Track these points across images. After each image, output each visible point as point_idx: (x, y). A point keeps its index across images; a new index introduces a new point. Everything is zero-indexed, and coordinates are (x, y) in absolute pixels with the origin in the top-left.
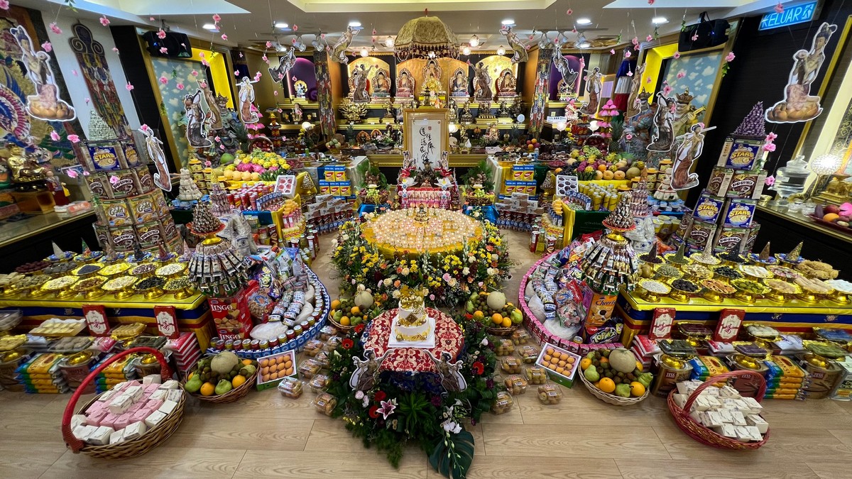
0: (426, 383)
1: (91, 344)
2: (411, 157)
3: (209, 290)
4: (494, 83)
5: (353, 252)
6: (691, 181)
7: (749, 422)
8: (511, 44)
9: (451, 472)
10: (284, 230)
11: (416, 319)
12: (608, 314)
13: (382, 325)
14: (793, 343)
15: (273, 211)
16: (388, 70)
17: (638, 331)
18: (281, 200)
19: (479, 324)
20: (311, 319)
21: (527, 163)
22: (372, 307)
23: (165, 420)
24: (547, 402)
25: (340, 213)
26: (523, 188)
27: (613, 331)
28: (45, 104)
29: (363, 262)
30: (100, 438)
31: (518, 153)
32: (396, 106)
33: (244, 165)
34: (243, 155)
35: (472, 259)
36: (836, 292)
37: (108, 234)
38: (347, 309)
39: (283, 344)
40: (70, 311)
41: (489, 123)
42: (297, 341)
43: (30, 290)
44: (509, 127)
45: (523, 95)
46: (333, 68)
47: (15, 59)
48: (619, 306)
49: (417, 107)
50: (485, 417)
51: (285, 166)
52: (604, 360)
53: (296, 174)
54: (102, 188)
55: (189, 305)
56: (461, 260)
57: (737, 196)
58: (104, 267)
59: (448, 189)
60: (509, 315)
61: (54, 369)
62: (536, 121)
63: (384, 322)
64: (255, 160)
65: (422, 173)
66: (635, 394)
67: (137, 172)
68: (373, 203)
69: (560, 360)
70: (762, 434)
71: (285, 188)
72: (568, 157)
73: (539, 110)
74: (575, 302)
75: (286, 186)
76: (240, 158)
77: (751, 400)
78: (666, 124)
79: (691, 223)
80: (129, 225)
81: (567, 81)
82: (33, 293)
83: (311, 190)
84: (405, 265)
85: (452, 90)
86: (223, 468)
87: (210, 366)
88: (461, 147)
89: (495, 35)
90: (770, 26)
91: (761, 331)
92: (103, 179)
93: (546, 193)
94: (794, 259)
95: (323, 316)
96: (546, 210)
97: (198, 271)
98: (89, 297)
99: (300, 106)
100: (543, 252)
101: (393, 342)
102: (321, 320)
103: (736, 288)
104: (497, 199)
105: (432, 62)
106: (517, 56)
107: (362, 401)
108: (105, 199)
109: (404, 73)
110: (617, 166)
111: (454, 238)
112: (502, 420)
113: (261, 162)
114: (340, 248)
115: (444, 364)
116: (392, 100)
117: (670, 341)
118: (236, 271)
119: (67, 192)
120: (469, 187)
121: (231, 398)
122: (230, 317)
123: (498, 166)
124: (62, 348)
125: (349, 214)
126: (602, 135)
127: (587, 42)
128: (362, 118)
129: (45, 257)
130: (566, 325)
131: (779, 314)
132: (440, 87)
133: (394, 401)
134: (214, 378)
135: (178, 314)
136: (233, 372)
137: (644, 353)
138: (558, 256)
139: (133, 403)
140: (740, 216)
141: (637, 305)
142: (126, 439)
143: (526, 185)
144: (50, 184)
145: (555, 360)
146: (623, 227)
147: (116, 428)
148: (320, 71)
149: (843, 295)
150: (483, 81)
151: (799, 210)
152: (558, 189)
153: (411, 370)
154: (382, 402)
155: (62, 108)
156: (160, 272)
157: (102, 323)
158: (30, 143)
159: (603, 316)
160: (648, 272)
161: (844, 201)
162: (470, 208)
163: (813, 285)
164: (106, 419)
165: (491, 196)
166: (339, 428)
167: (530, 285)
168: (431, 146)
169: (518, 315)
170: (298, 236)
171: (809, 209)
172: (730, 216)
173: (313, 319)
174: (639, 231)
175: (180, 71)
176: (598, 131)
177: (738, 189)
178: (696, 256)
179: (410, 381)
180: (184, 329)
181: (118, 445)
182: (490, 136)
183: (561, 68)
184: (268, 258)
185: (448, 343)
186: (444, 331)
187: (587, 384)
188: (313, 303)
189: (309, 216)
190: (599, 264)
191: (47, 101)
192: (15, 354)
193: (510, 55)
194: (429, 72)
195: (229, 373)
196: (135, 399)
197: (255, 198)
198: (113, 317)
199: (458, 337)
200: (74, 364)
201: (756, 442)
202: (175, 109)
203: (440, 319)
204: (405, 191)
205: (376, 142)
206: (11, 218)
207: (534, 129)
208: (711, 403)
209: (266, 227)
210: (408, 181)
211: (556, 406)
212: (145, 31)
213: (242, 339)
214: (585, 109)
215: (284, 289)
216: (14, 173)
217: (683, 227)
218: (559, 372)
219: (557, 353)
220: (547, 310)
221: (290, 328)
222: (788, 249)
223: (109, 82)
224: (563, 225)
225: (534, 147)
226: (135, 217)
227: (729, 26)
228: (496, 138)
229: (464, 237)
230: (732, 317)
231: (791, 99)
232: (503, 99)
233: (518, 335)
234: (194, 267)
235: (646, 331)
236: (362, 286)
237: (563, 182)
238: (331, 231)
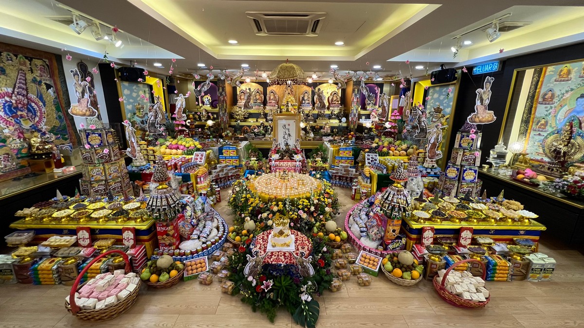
0: (290, 271)
1: (80, 252)
2: (277, 142)
3: (159, 217)
4: (327, 99)
5: (242, 198)
6: (438, 155)
7: (478, 291)
8: (336, 79)
9: (306, 324)
10: (198, 186)
11: (284, 233)
12: (397, 231)
13: (263, 238)
14: (502, 248)
15: (192, 173)
16: (262, 90)
17: (415, 241)
18: (196, 167)
19: (321, 239)
20: (217, 238)
21: (348, 146)
22: (255, 230)
23: (130, 295)
24: (363, 284)
25: (232, 176)
26: (346, 161)
27: (401, 242)
28: (80, 108)
29: (249, 203)
30: (90, 305)
31: (342, 140)
32: (266, 111)
33: (172, 145)
34: (172, 140)
35: (316, 201)
36: (523, 217)
37: (89, 186)
38: (239, 232)
39: (200, 253)
40: (65, 232)
41: (324, 123)
42: (208, 251)
43: (43, 218)
44: (337, 125)
45: (345, 106)
46: (228, 89)
47: (43, 82)
48: (403, 227)
49: (280, 112)
50: (325, 293)
51: (199, 146)
52: (395, 259)
53: (205, 151)
54: (90, 157)
55: (144, 227)
56: (309, 202)
57: (467, 164)
58: (90, 205)
59: (300, 161)
60: (339, 234)
61: (55, 267)
62: (353, 122)
63: (263, 237)
64: (180, 143)
65: (284, 151)
66: (414, 278)
67: (112, 148)
68: (254, 169)
69: (370, 260)
70: (486, 298)
71: (199, 160)
72: (373, 143)
73: (355, 115)
74: (378, 225)
75: (200, 158)
76: (170, 141)
77: (479, 278)
78: (423, 124)
79: (444, 181)
80: (102, 180)
81: (368, 100)
82: (44, 220)
83: (214, 161)
84: (275, 205)
85: (301, 103)
86: (165, 325)
87: (156, 264)
88: (308, 136)
89: (326, 73)
90: (478, 73)
91: (483, 240)
92: (92, 152)
93: (360, 164)
94: (500, 200)
95: (224, 236)
96: (360, 174)
97: (153, 204)
98: (80, 222)
99: (206, 111)
100: (359, 200)
101: (270, 248)
102: (223, 239)
103: (467, 215)
104: (331, 167)
105: (289, 86)
106: (340, 85)
107: (252, 282)
108: (90, 164)
109: (272, 92)
110: (401, 148)
111: (304, 189)
112: (336, 295)
113: (184, 143)
114: (234, 196)
115: (301, 259)
116: (264, 108)
117: (432, 246)
118: (176, 206)
119: (63, 160)
120: (313, 160)
121: (169, 284)
122: (168, 235)
123: (331, 148)
124: (63, 254)
125: (238, 177)
126: (392, 130)
127: (381, 77)
128: (245, 118)
129: (51, 199)
130: (373, 240)
131: (493, 230)
132: (294, 101)
133: (271, 281)
134: (159, 271)
135: (137, 232)
136: (170, 268)
137: (419, 254)
138: (368, 201)
139: (109, 285)
140: (470, 176)
141: (413, 225)
142: (106, 306)
143: (348, 159)
144: (54, 154)
145: (367, 260)
146: (401, 179)
147: (99, 300)
148: (221, 90)
149: (527, 219)
150: (321, 98)
151: (505, 174)
152: (367, 161)
153: (281, 263)
154: (264, 282)
155: (90, 111)
156: (125, 207)
157: (87, 239)
158: (43, 130)
159: (394, 233)
160: (418, 206)
161: (527, 167)
162: (314, 172)
163: (510, 213)
164: (93, 294)
165: (327, 165)
166: (236, 301)
167: (351, 217)
168: (289, 135)
169: (344, 234)
170: (206, 189)
171: (509, 172)
172: (464, 176)
173: (218, 238)
174: (414, 185)
175: (135, 89)
176: (390, 128)
177: (467, 160)
178: (446, 198)
179: (281, 270)
180: (139, 243)
181: (101, 310)
182: (325, 130)
183: (365, 92)
184: (190, 201)
185: (303, 248)
186: (300, 242)
187: (386, 273)
188: (218, 228)
189: (212, 177)
190: (389, 201)
191: (82, 107)
192: (29, 259)
193: (337, 84)
194: (287, 92)
195: (168, 269)
196: (111, 283)
197: (181, 165)
198: (94, 234)
199: (308, 245)
200: (67, 265)
201: (482, 302)
202: (130, 111)
203: (298, 235)
204: (273, 162)
205: (254, 133)
206: (26, 175)
207: (352, 126)
208: (456, 280)
209: (186, 183)
210: (276, 156)
211: (368, 287)
212: (120, 67)
213: (174, 250)
214: (380, 115)
215: (199, 220)
216: (33, 148)
217: (440, 183)
218: (370, 267)
219: (368, 256)
220: (362, 232)
221: (204, 243)
222: (496, 195)
223: (94, 95)
224: (371, 183)
225: (352, 137)
226: (107, 175)
227: (456, 72)
228: (329, 131)
229: (311, 188)
230: (467, 232)
231: (479, 112)
232: (333, 109)
233: (345, 246)
234: (151, 202)
235: (419, 241)
236: (248, 218)
237: (370, 157)
238: (225, 188)
